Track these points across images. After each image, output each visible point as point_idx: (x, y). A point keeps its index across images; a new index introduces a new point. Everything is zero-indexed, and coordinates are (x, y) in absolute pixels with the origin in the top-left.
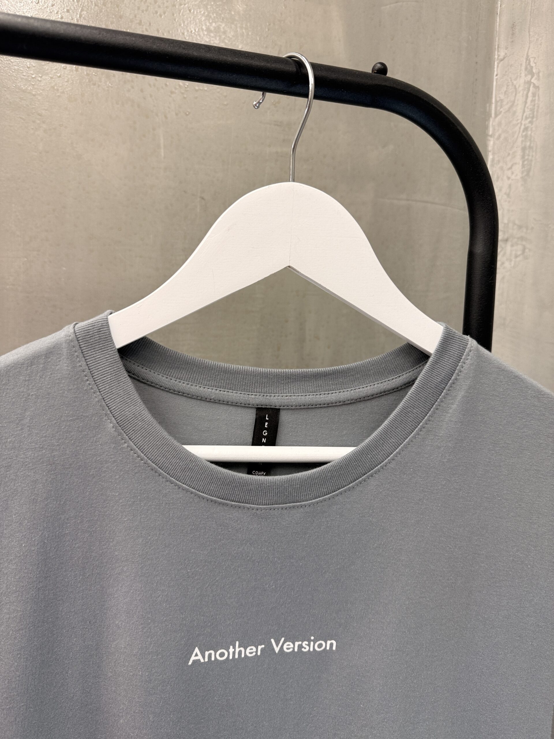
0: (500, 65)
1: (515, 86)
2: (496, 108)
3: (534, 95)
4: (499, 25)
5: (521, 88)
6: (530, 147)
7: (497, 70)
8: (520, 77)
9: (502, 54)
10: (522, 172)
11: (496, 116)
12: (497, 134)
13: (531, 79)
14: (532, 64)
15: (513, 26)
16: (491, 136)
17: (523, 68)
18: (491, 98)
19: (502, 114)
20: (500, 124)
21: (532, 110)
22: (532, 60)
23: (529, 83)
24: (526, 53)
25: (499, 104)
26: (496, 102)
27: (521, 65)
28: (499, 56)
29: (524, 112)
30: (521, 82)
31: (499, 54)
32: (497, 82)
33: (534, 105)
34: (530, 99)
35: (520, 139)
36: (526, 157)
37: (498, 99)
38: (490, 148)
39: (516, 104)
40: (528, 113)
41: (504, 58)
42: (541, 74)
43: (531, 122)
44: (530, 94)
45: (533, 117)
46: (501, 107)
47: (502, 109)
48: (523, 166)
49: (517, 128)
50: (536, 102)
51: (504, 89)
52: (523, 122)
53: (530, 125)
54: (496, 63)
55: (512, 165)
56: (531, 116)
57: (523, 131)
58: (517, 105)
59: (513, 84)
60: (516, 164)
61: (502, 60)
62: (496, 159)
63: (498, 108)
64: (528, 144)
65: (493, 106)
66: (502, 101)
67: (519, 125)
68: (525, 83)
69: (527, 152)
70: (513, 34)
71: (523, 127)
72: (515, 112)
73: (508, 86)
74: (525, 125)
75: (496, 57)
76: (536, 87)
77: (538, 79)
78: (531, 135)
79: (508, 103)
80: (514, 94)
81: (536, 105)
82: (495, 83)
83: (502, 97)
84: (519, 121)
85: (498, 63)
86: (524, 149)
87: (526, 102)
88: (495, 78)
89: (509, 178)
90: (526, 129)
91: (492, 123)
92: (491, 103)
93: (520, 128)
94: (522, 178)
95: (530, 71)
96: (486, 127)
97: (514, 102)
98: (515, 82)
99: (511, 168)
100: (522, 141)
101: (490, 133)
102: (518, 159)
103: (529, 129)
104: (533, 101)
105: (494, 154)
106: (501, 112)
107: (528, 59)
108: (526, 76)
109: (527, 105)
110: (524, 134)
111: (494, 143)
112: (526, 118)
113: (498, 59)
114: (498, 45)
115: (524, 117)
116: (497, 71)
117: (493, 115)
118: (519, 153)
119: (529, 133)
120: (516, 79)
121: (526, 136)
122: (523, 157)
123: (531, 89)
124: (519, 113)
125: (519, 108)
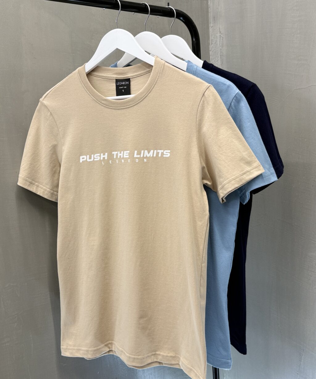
1: (216, 36)
2: (211, 42)
3: (222, 40)
5: (218, 37)
7: (211, 30)
9: (212, 25)
12: (212, 50)
14: (221, 30)
15: (214, 18)
17: (218, 31)
20: (213, 47)
22: (221, 29)
23: (220, 36)
24: (219, 26)
28: (211, 26)
29: (220, 44)
34: (221, 41)
35: (219, 53)
38: (210, 54)
40: (221, 45)
41: (213, 27)
42: (224, 34)
43: (222, 48)
45: (222, 46)
46: (213, 42)
48: (221, 60)
49: (218, 49)
51: (213, 36)
52: (220, 47)
54: (210, 28)
62: (213, 58)
63: (212, 42)
64: (222, 54)
65: (210, 41)
66: (213, 40)
69: (222, 56)
70: (215, 20)
71: (220, 49)
72: (217, 44)
75: (210, 26)
76: (223, 38)
77: (223, 35)
78: (222, 52)
80: (216, 38)
81: (223, 43)
82: (210, 34)
83: (213, 38)
87: (220, 41)
88: (210, 32)
90: (221, 49)
91: (211, 46)
92: (210, 40)
95: (220, 32)
96: (209, 48)
97: (216, 41)
101: (210, 50)
102: (219, 58)
105: (212, 56)
106: (213, 43)
107: (219, 28)
108: (219, 33)
110: (220, 51)
111: (212, 53)
112: (221, 46)
114: (210, 22)
117: (210, 44)
120: (217, 34)
122: (221, 58)
123: (221, 38)
124: (218, 44)
125: (218, 43)
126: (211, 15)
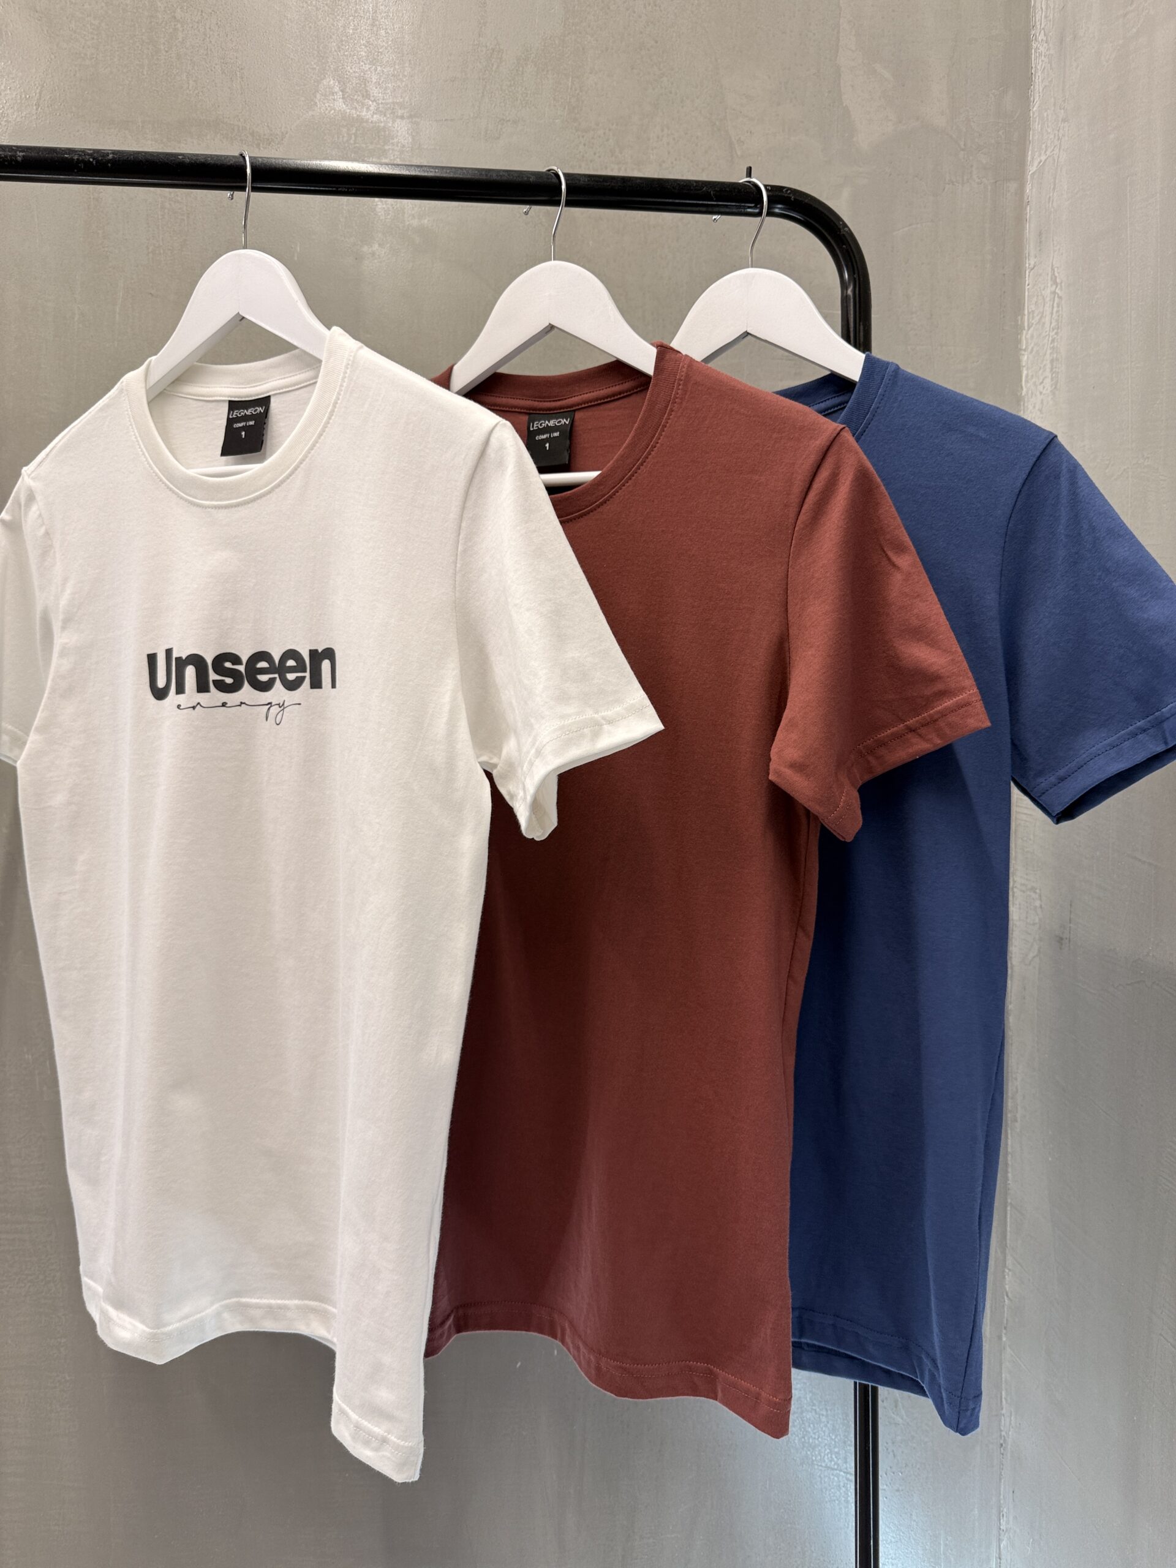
0: (1031, 273)
1: (1043, 297)
2: (1028, 319)
3: (1058, 305)
4: (1029, 231)
5: (1048, 299)
6: (1057, 359)
8: (1047, 287)
9: (1032, 263)
10: (1051, 386)
11: (1029, 329)
12: (1030, 348)
13: (1056, 289)
14: (1057, 274)
15: (1040, 234)
16: (1025, 350)
17: (1049, 278)
18: (1024, 309)
19: (1034, 326)
20: (1032, 336)
21: (1057, 321)
22: (1056, 269)
23: (1054, 293)
24: (1051, 260)
25: (1031, 316)
26: (1029, 313)
27: (1048, 275)
29: (1051, 323)
30: (1047, 292)
31: (1030, 262)
32: (1028, 292)
33: (1058, 316)
34: (1056, 309)
35: (1049, 352)
36: (1054, 370)
37: (1030, 310)
39: (1044, 315)
40: (1054, 324)
41: (1034, 266)
42: (1062, 284)
43: (1057, 334)
44: (1055, 305)
45: (1058, 328)
46: (1033, 318)
47: (1033, 321)
49: (1046, 341)
50: (1060, 313)
51: (1035, 299)
52: (1051, 334)
53: (1055, 336)
54: (1027, 272)
55: (1043, 380)
56: (1057, 327)
57: (1051, 343)
58: (1046, 316)
59: (1041, 295)
60: (1046, 377)
61: (1032, 269)
62: (1030, 374)
63: (1030, 320)
64: (1055, 356)
65: (1026, 318)
66: (1034, 312)
67: (1047, 337)
68: (1051, 293)
70: (1041, 242)
71: (1051, 339)
72: (1044, 323)
73: (1038, 296)
74: (1052, 337)
75: (1027, 265)
76: (1061, 297)
77: (1060, 288)
78: (1057, 347)
79: (1038, 315)
80: (1043, 304)
81: (1060, 316)
83: (1033, 307)
84: (1047, 333)
85: (1029, 272)
86: (1052, 361)
87: (1052, 313)
88: (1027, 288)
89: (1041, 393)
90: (1053, 341)
91: (1025, 336)
92: (1024, 315)
93: (1048, 341)
94: (1051, 391)
95: (1054, 281)
96: (1019, 342)
97: (1043, 313)
98: (1043, 292)
99: (1042, 382)
100: (1051, 353)
101: (1024, 347)
102: (1048, 373)
103: (1056, 340)
104: (1058, 311)
105: (1027, 369)
106: (1033, 324)
107: (1053, 270)
108: (1051, 285)
109: (1053, 316)
110: (1052, 346)
111: (1029, 357)
112: (1053, 330)
113: (1029, 268)
114: (1029, 254)
115: (1051, 330)
116: (1029, 280)
117: (1026, 328)
118: (1049, 366)
119: (1056, 344)
121: (1053, 348)
122: (1052, 369)
123: (1057, 300)
124: (1047, 325)
125: (1047, 319)
126: (1030, 230)
